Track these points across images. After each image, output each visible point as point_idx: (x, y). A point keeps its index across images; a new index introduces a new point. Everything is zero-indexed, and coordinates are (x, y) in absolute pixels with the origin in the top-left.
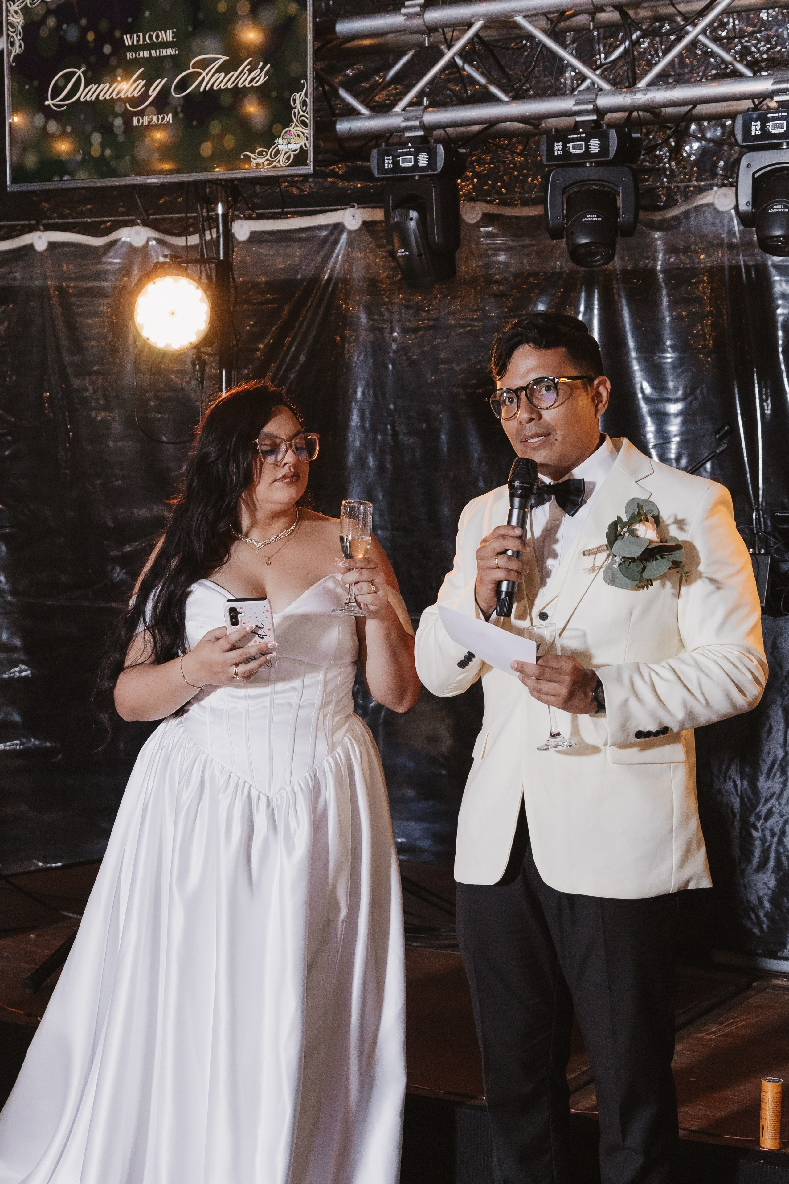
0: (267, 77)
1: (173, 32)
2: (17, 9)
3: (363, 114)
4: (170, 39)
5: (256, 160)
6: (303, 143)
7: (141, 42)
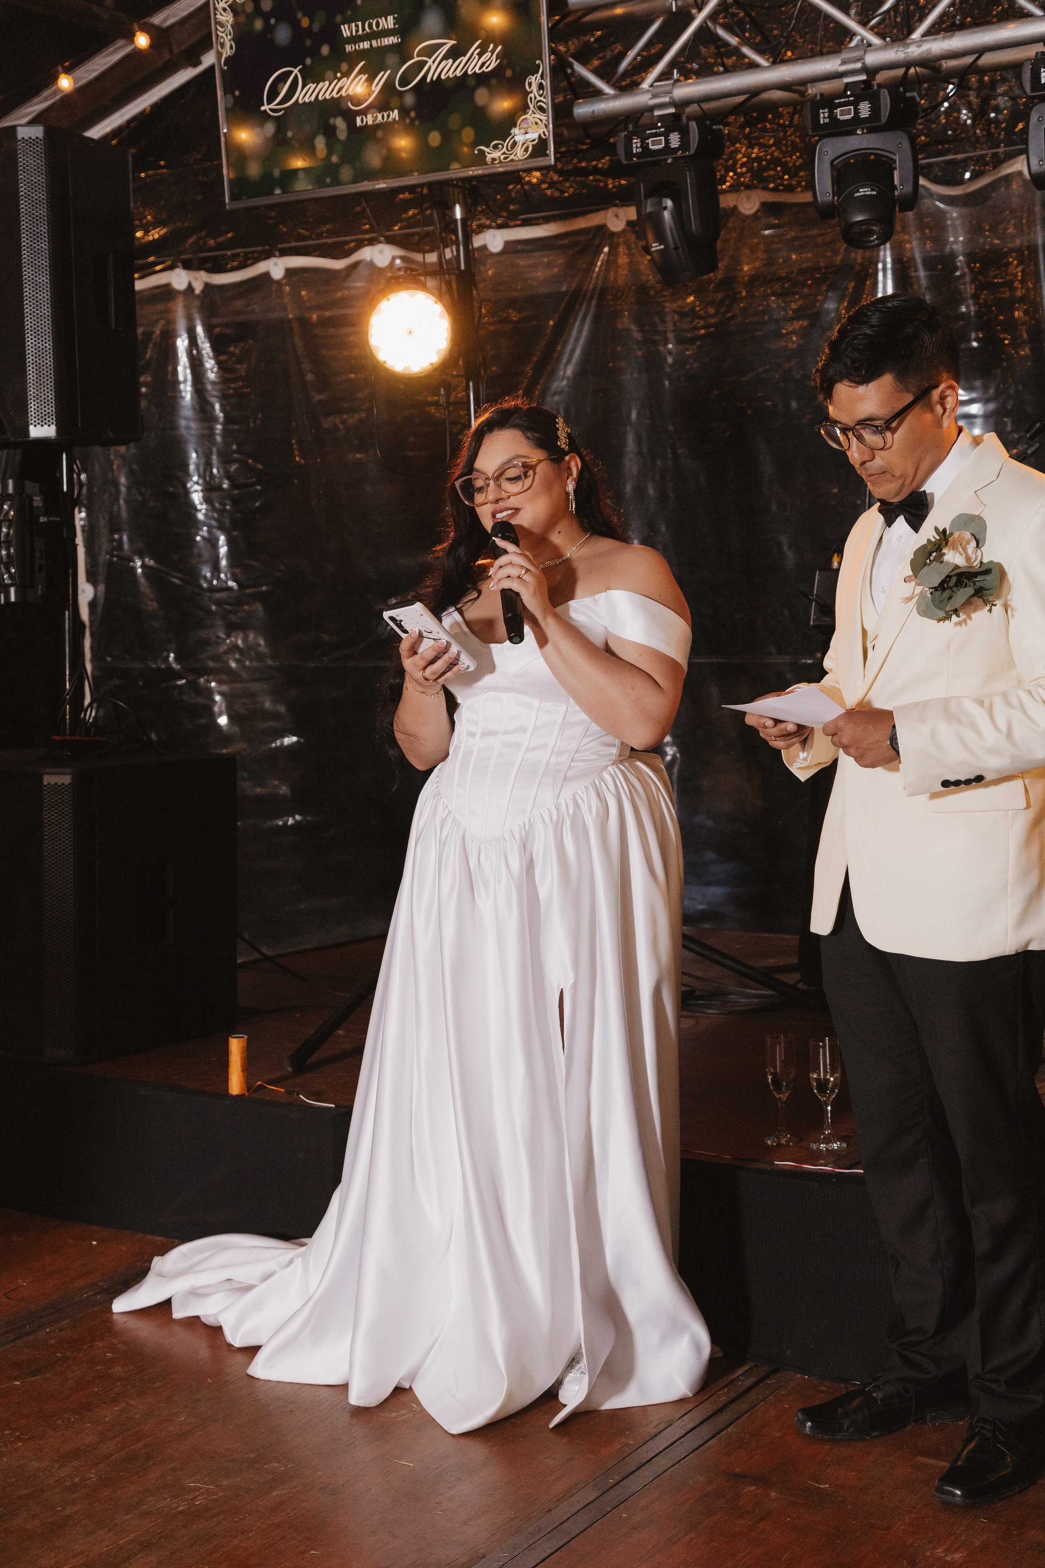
0: (499, 61)
1: (394, 18)
2: (225, 6)
3: (607, 94)
4: (391, 26)
5: (492, 154)
6: (541, 131)
7: (360, 32)
